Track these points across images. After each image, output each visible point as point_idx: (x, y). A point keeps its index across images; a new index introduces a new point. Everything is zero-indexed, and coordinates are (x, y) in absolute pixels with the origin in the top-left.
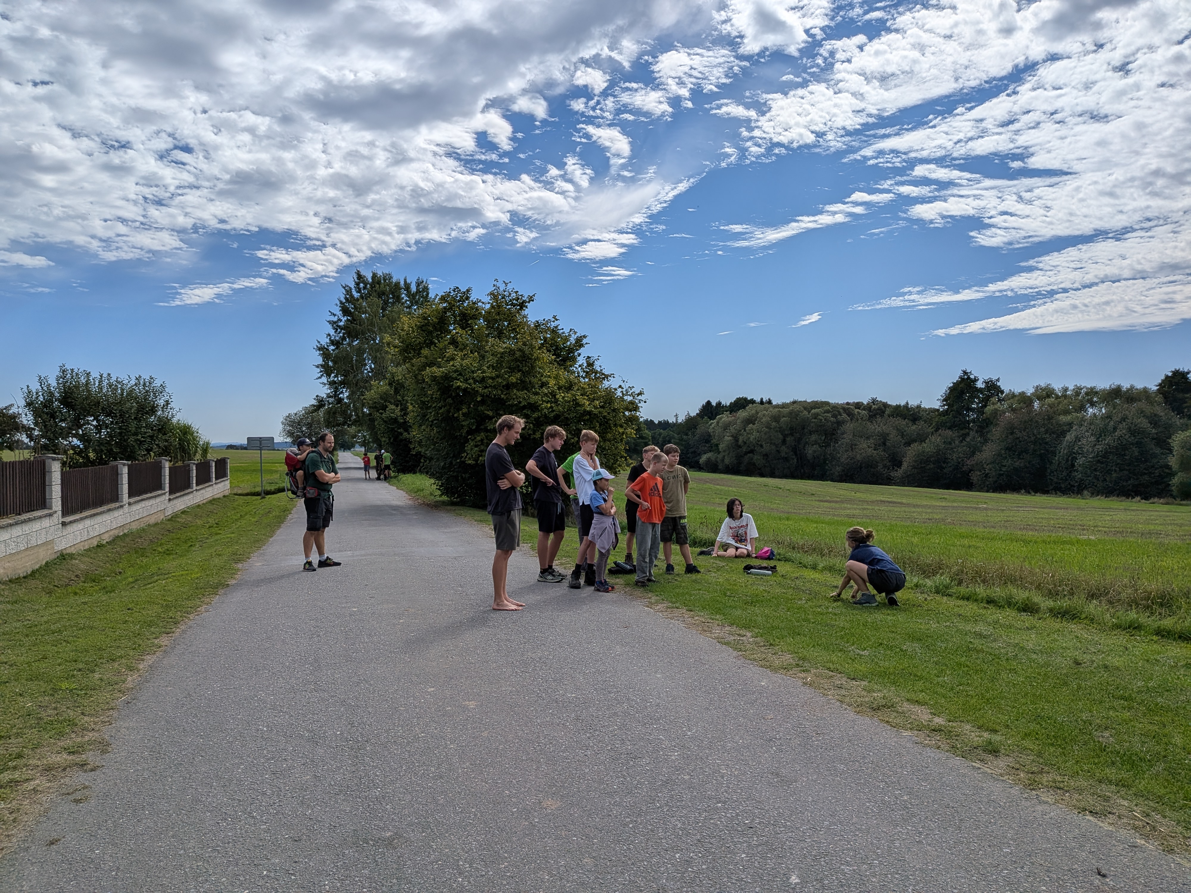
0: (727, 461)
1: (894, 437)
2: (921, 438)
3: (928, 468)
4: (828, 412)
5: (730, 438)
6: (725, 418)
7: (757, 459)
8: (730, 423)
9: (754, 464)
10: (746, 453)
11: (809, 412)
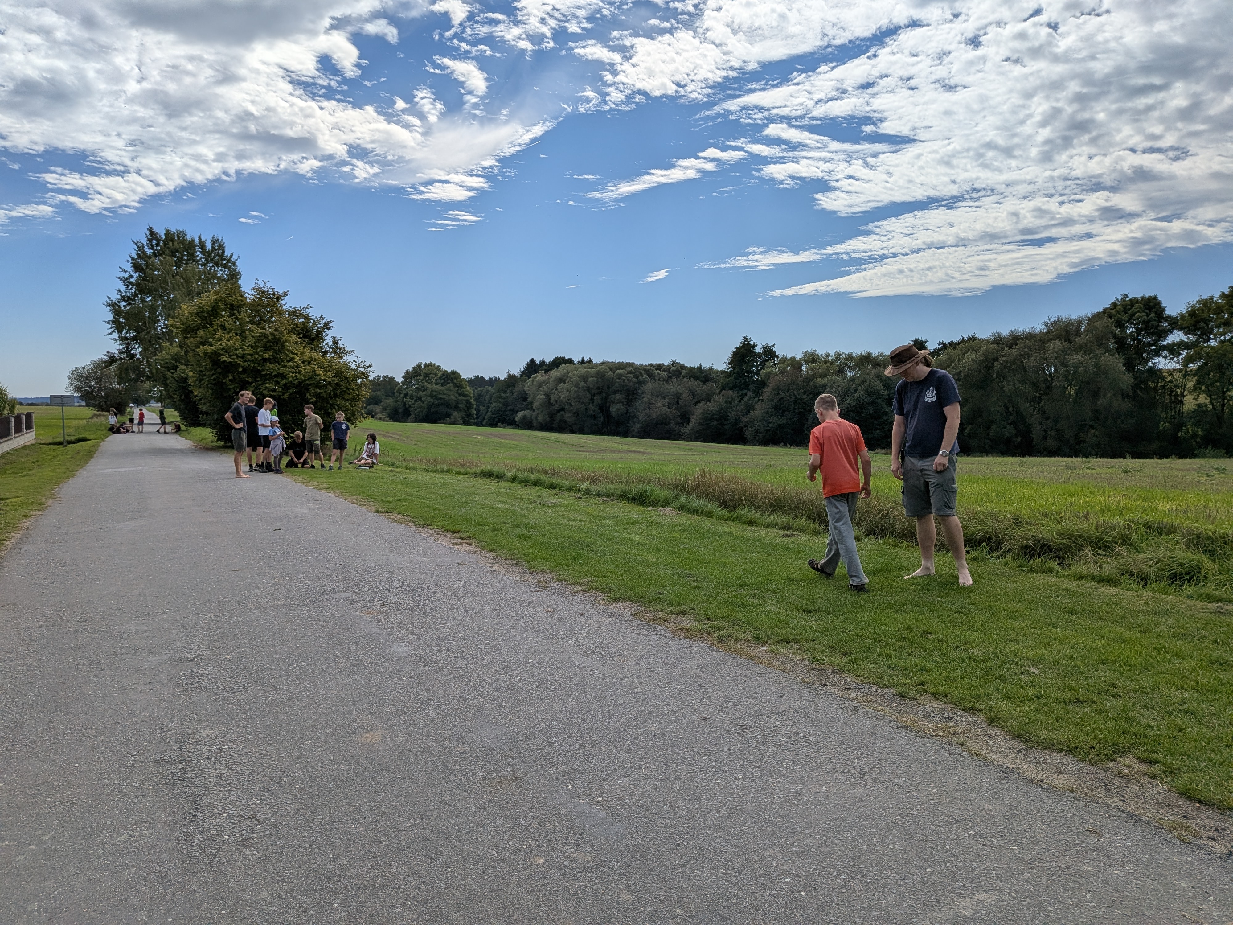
0: (540, 419)
1: (686, 396)
2: (708, 398)
3: (712, 424)
4: (631, 372)
5: (543, 396)
6: (540, 376)
7: (568, 417)
8: (544, 381)
9: (565, 422)
10: (558, 411)
11: (614, 373)
